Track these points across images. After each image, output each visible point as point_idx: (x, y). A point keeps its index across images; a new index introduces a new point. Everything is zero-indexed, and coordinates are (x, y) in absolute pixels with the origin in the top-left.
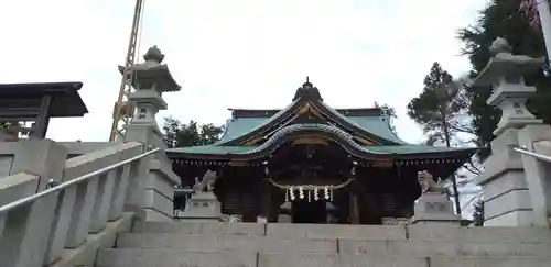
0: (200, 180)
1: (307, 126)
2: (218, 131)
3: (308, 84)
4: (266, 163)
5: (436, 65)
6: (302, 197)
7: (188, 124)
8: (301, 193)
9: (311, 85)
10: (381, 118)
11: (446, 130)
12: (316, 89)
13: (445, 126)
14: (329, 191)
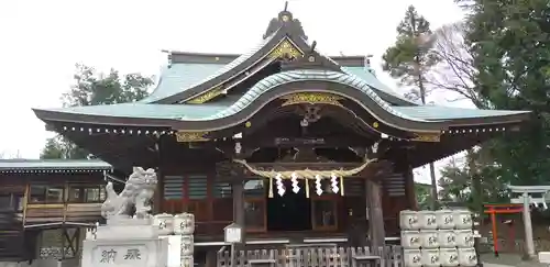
0: (119, 188)
1: (308, 74)
2: (146, 82)
3: (285, 13)
4: (239, 136)
5: (411, 9)
6: (296, 189)
7: (107, 75)
8: (295, 184)
9: (290, 15)
10: (366, 68)
11: (421, 87)
12: (297, 22)
13: (421, 81)
14: (338, 179)
